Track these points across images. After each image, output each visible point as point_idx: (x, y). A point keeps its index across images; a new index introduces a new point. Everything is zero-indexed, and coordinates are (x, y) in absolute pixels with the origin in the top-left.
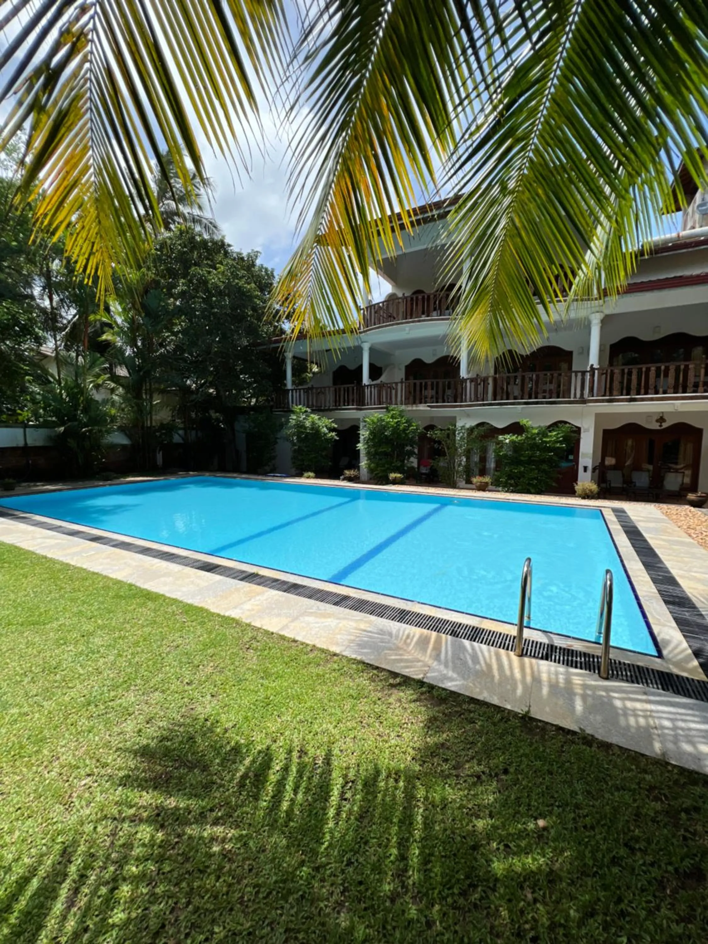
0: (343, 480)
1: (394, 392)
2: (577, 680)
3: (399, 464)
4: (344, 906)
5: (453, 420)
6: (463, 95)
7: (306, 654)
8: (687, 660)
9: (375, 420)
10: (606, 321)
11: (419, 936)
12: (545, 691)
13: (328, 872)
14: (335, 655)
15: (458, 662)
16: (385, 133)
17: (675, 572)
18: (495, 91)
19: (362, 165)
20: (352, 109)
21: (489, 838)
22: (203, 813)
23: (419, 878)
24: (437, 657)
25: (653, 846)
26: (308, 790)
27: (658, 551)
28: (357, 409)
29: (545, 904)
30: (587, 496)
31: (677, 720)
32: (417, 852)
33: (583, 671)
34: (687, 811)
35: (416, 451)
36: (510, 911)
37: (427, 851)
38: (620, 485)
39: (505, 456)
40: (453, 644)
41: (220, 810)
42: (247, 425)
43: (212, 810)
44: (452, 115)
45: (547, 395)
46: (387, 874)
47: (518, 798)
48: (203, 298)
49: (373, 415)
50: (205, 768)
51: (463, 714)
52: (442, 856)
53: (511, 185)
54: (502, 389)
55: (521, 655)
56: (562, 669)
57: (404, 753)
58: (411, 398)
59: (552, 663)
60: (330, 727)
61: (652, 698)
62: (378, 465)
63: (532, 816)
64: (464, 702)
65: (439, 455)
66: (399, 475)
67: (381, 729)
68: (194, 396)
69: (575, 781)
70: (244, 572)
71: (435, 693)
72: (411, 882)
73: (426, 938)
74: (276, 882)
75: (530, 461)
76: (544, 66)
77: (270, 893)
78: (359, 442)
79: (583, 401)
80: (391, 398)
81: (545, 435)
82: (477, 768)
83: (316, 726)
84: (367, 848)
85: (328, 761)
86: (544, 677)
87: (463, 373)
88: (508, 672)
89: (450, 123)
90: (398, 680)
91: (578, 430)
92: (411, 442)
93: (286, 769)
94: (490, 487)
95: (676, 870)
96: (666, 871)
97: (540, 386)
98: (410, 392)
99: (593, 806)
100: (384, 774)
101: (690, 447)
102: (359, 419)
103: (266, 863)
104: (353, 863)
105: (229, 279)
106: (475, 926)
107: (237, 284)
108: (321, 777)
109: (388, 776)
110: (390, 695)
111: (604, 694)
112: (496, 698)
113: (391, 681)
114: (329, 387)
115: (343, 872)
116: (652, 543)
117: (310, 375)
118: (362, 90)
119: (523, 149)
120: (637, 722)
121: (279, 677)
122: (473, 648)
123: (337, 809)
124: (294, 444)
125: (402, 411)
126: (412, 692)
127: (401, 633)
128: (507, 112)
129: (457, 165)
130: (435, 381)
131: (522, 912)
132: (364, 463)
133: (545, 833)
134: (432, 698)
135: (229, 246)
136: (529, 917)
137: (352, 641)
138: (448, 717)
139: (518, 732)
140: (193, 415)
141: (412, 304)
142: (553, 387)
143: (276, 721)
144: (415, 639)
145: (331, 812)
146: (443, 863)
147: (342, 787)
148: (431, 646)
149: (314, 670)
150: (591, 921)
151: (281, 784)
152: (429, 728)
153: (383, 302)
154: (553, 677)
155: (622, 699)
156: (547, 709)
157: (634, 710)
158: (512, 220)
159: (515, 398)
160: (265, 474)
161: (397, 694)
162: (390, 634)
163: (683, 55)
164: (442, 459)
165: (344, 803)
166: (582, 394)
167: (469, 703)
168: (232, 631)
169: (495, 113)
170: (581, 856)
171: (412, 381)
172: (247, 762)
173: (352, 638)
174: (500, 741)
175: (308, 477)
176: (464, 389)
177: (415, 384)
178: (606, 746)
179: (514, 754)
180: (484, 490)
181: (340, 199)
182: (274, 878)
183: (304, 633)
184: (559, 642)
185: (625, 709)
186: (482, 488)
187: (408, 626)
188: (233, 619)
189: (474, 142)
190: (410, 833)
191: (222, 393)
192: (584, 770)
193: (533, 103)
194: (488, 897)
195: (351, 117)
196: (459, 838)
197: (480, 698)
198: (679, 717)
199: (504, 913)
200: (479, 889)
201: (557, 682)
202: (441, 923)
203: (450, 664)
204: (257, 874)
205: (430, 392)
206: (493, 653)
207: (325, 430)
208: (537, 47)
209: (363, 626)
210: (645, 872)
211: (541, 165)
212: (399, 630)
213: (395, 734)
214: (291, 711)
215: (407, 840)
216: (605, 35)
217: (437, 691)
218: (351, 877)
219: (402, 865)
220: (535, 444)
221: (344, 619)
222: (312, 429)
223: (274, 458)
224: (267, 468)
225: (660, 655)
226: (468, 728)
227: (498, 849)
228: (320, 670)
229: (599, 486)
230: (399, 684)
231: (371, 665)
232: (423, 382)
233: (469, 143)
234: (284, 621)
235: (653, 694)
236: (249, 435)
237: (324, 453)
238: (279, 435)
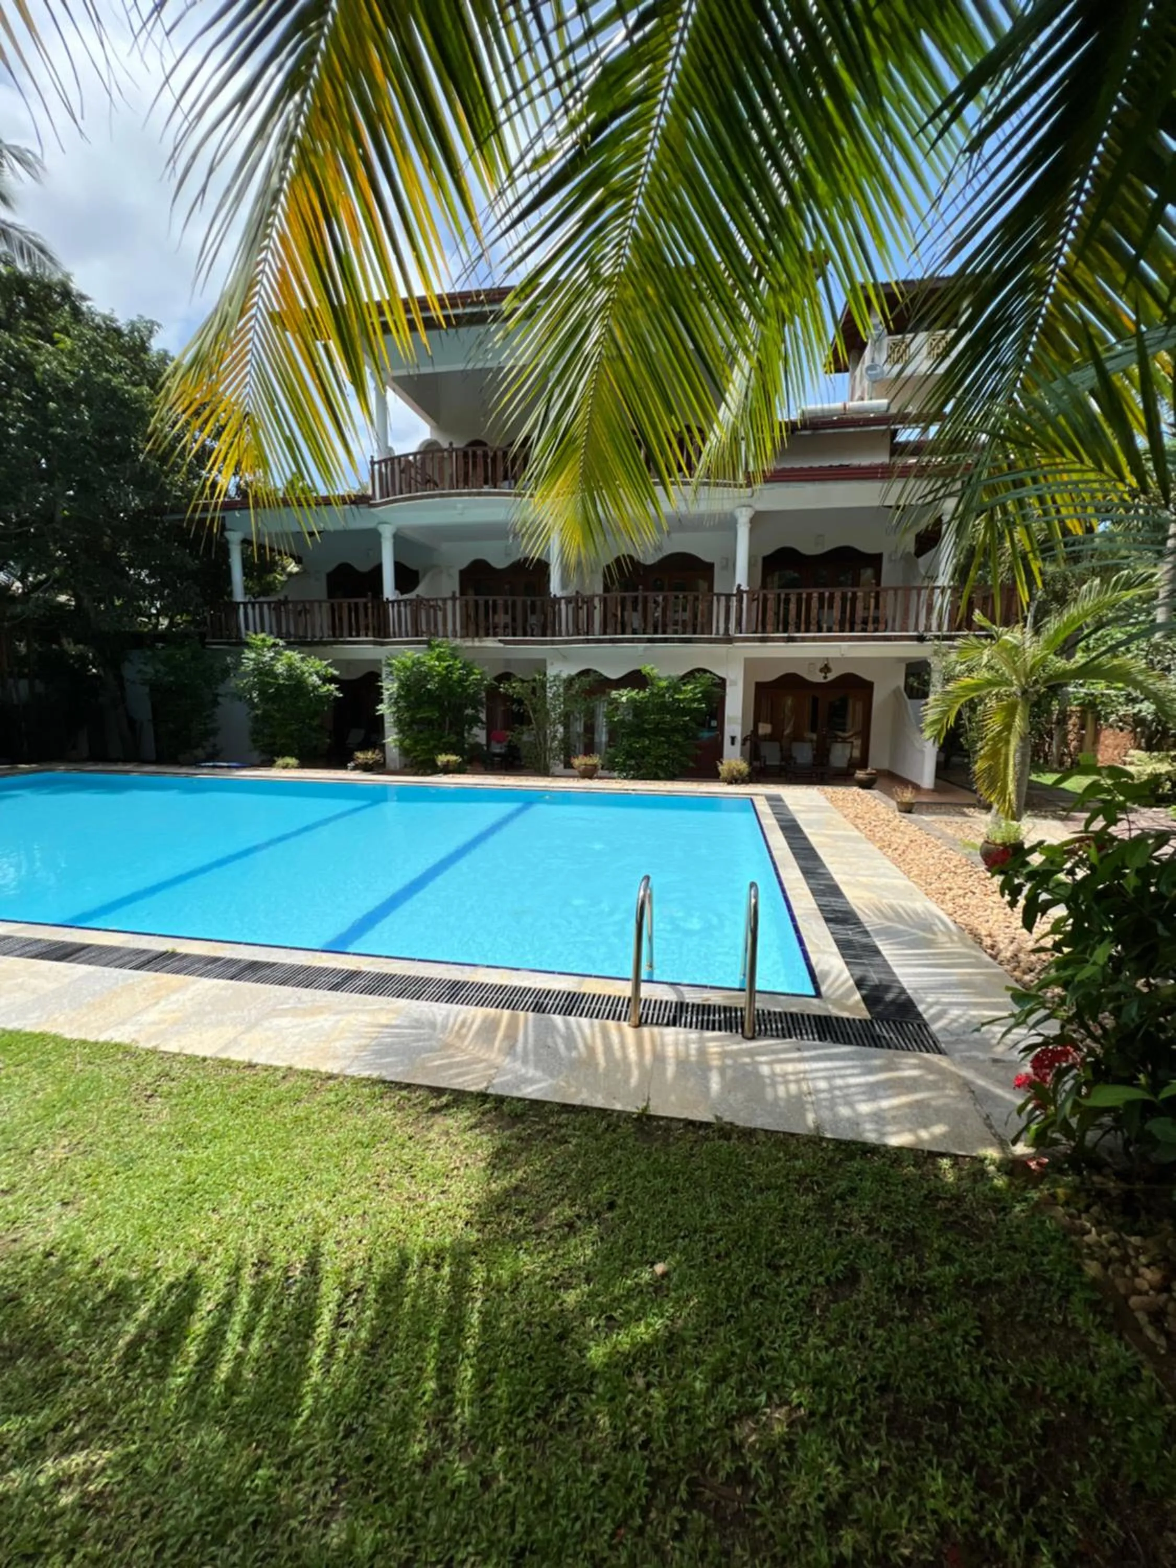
0: (355, 768)
1: (440, 614)
2: (713, 1048)
3: (453, 739)
4: (338, 1510)
5: (540, 666)
6: (519, 84)
7: (274, 1085)
8: (848, 994)
9: (409, 663)
10: (757, 520)
11: (470, 1508)
12: (671, 1070)
13: (308, 1462)
14: (331, 1077)
15: (543, 1052)
16: (381, 118)
17: (839, 878)
18: (572, 94)
19: (339, 171)
20: (311, 51)
21: (583, 1312)
22: (36, 1439)
23: (472, 1414)
24: (510, 1050)
25: (802, 1256)
26: (271, 1328)
27: (821, 852)
28: (375, 643)
29: (661, 1385)
30: (734, 780)
31: (834, 1077)
32: (470, 1373)
33: (723, 1033)
34: (842, 1197)
35: (483, 716)
36: (612, 1415)
37: (486, 1366)
38: (777, 763)
39: (622, 722)
40: (536, 1026)
41: (77, 1422)
42: (149, 669)
43: (57, 1428)
44: (502, 116)
45: (679, 628)
46: (416, 1427)
47: (628, 1241)
48: (23, 400)
49: (403, 654)
50: (46, 1349)
51: (550, 1132)
52: (511, 1367)
53: (607, 270)
54: (615, 616)
55: (639, 1025)
56: (694, 1035)
57: (452, 1218)
58: (472, 628)
59: (682, 1030)
60: (318, 1205)
61: (806, 1054)
62: (416, 742)
63: (647, 1262)
64: (552, 1113)
65: (522, 723)
66: (453, 758)
67: (414, 1189)
68: (19, 609)
69: (707, 1195)
70: (144, 951)
71: (505, 1108)
72: (457, 1426)
73: (482, 1508)
74: (200, 1517)
75: (657, 730)
76: (648, 76)
77: (188, 1541)
78: (381, 701)
79: (729, 640)
80: (436, 625)
81: (677, 690)
82: (568, 1212)
83: (291, 1211)
84: (382, 1396)
85: (313, 1267)
86: (670, 1051)
87: (555, 587)
88: (618, 1054)
89: (497, 129)
90: (444, 1099)
91: (722, 683)
92: (474, 702)
93: (228, 1304)
94: (601, 773)
95: (828, 1280)
96: (816, 1286)
97: (669, 613)
98: (468, 616)
99: (730, 1224)
100: (416, 1261)
101: (859, 706)
102: (380, 661)
103: (180, 1490)
104: (355, 1430)
105: (87, 370)
106: (559, 1459)
107: (108, 381)
108: (298, 1299)
109: (425, 1262)
110: (429, 1128)
111: (747, 1060)
112: (600, 1097)
113: (433, 1103)
114: (320, 602)
115: (336, 1451)
116: (814, 840)
117: (283, 578)
118: (330, 18)
119: (621, 212)
120: (787, 1091)
121: (216, 1136)
122: (568, 1026)
123: (327, 1346)
124: (254, 706)
125: (454, 649)
126: (467, 1114)
127: (451, 1020)
128: (594, 138)
129: (516, 212)
130: (510, 599)
131: (629, 1411)
132: (391, 738)
133: (665, 1282)
134: (501, 1116)
135: (84, 298)
136: (639, 1413)
137: (364, 1048)
138: (526, 1142)
139: (631, 1142)
140: (22, 647)
141: (466, 463)
142: (687, 616)
143: (208, 1219)
144: (475, 1027)
145: (317, 1355)
146: (511, 1378)
147: (339, 1306)
148: (501, 1034)
149: (288, 1112)
150: (722, 1387)
151: (216, 1335)
152: (494, 1167)
153: (415, 454)
154: (681, 1048)
155: (770, 1063)
156: (673, 1098)
157: (785, 1075)
158: (610, 331)
159: (634, 632)
160: (196, 763)
161: (443, 1122)
162: (433, 1025)
163: (839, 124)
164: (525, 728)
165: (342, 1331)
166: (727, 629)
167: (559, 1113)
168: (114, 1069)
169: (574, 136)
170: (711, 1298)
171: (471, 598)
172: (142, 1313)
173: (364, 1042)
174: (604, 1161)
175: (286, 767)
176: (556, 614)
177: (476, 602)
178: (749, 1134)
179: (625, 1177)
180: (591, 777)
181: (299, 229)
182: (197, 1511)
183: (270, 1049)
184: (692, 997)
185: (773, 1075)
186: (589, 773)
187: (464, 1008)
188: (117, 1046)
189: (540, 178)
190: (458, 1346)
191: (86, 603)
192: (719, 1175)
193: (635, 135)
194: (580, 1406)
195: (310, 67)
196: (538, 1330)
197: (577, 1102)
198: (836, 1073)
199: (603, 1421)
200: (568, 1398)
201: (688, 1055)
202: (505, 1473)
203: (531, 1057)
204: (161, 1515)
205: (502, 618)
206: (597, 1029)
207: (315, 680)
208: (636, 38)
209: (383, 1019)
210: (790, 1295)
211: (650, 246)
212: (448, 1016)
213: (438, 1190)
214: (240, 1194)
215: (454, 1360)
216: (735, 53)
217: (510, 1104)
218: (351, 1456)
219: (443, 1404)
220: (664, 703)
221: (349, 1011)
222: (290, 677)
223: (214, 732)
224: (199, 752)
225: (818, 994)
226: (556, 1153)
227: (597, 1327)
228: (300, 1110)
229: (750, 764)
230: (447, 1106)
231: (397, 1083)
232: (491, 599)
233: (534, 176)
234: (229, 1032)
235: (808, 1048)
236: (155, 688)
237: (315, 723)
238: (221, 689)
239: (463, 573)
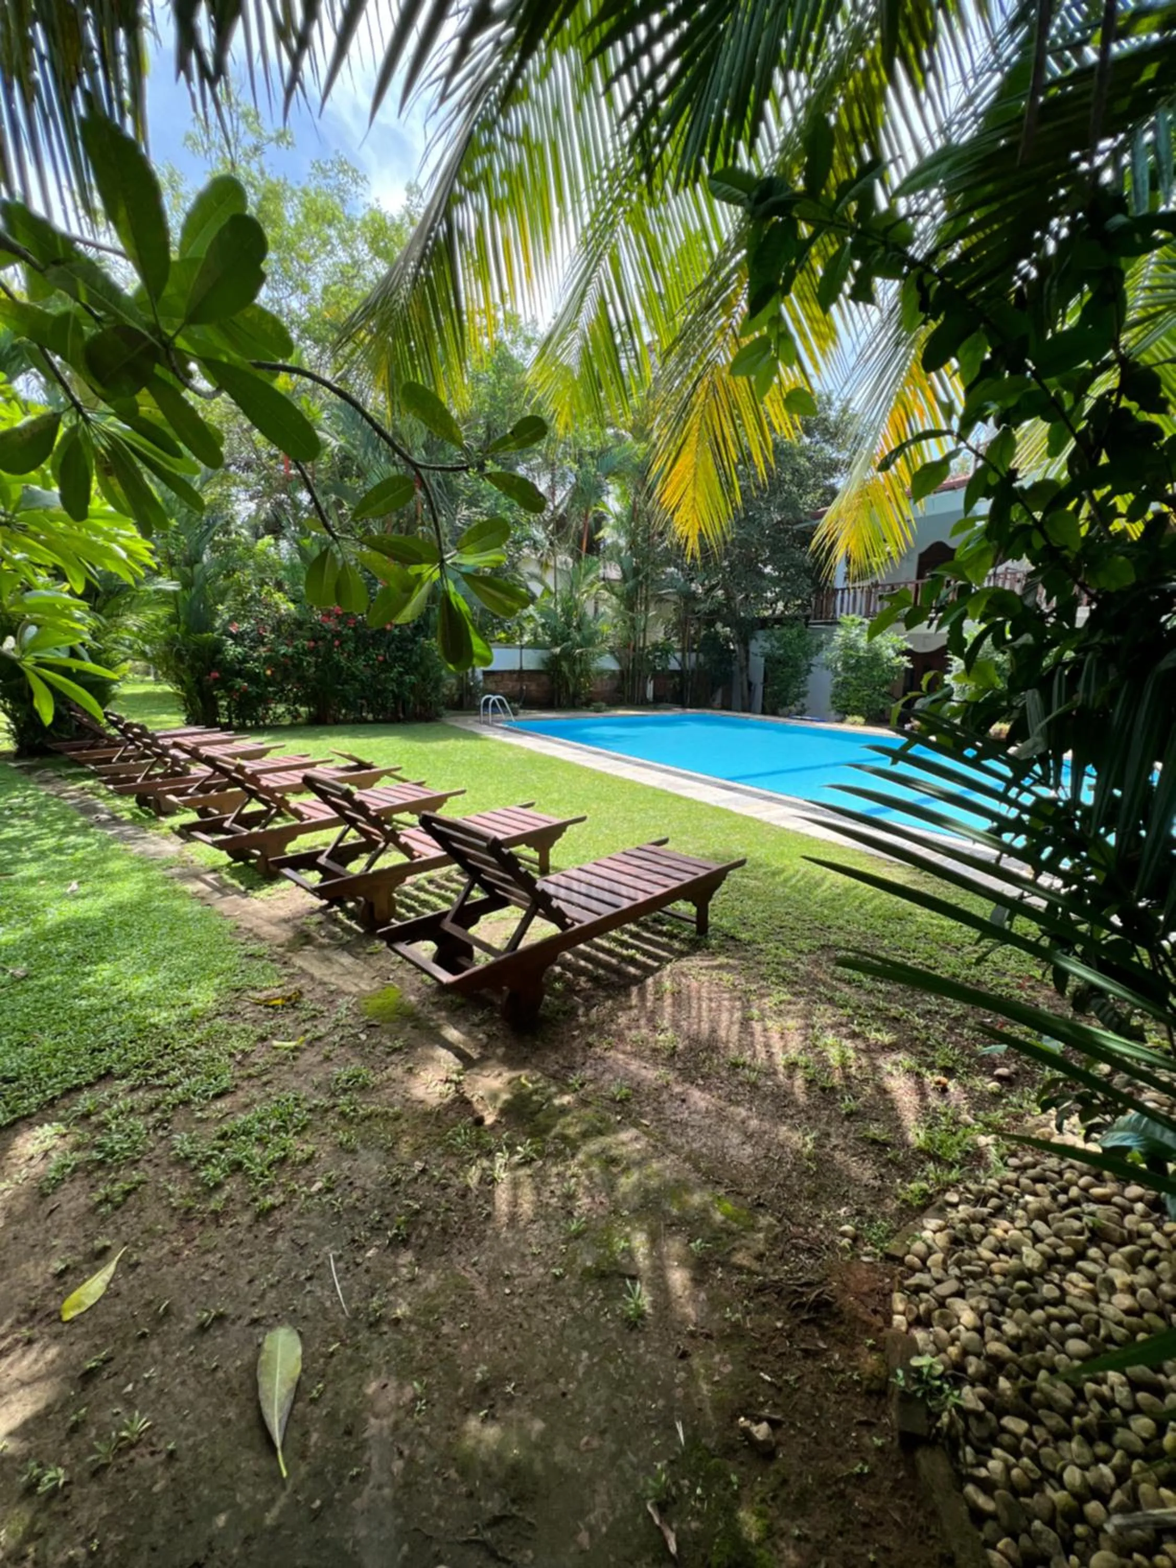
42: (767, 645)
66: (1006, 726)
124: (837, 674)
140: (694, 631)
160: (788, 715)
175: (854, 723)
207: (891, 653)
222: (869, 651)
223: (804, 695)
224: (793, 708)
236: (768, 659)
237: (884, 690)
238: (814, 660)
239: (922, 556)
